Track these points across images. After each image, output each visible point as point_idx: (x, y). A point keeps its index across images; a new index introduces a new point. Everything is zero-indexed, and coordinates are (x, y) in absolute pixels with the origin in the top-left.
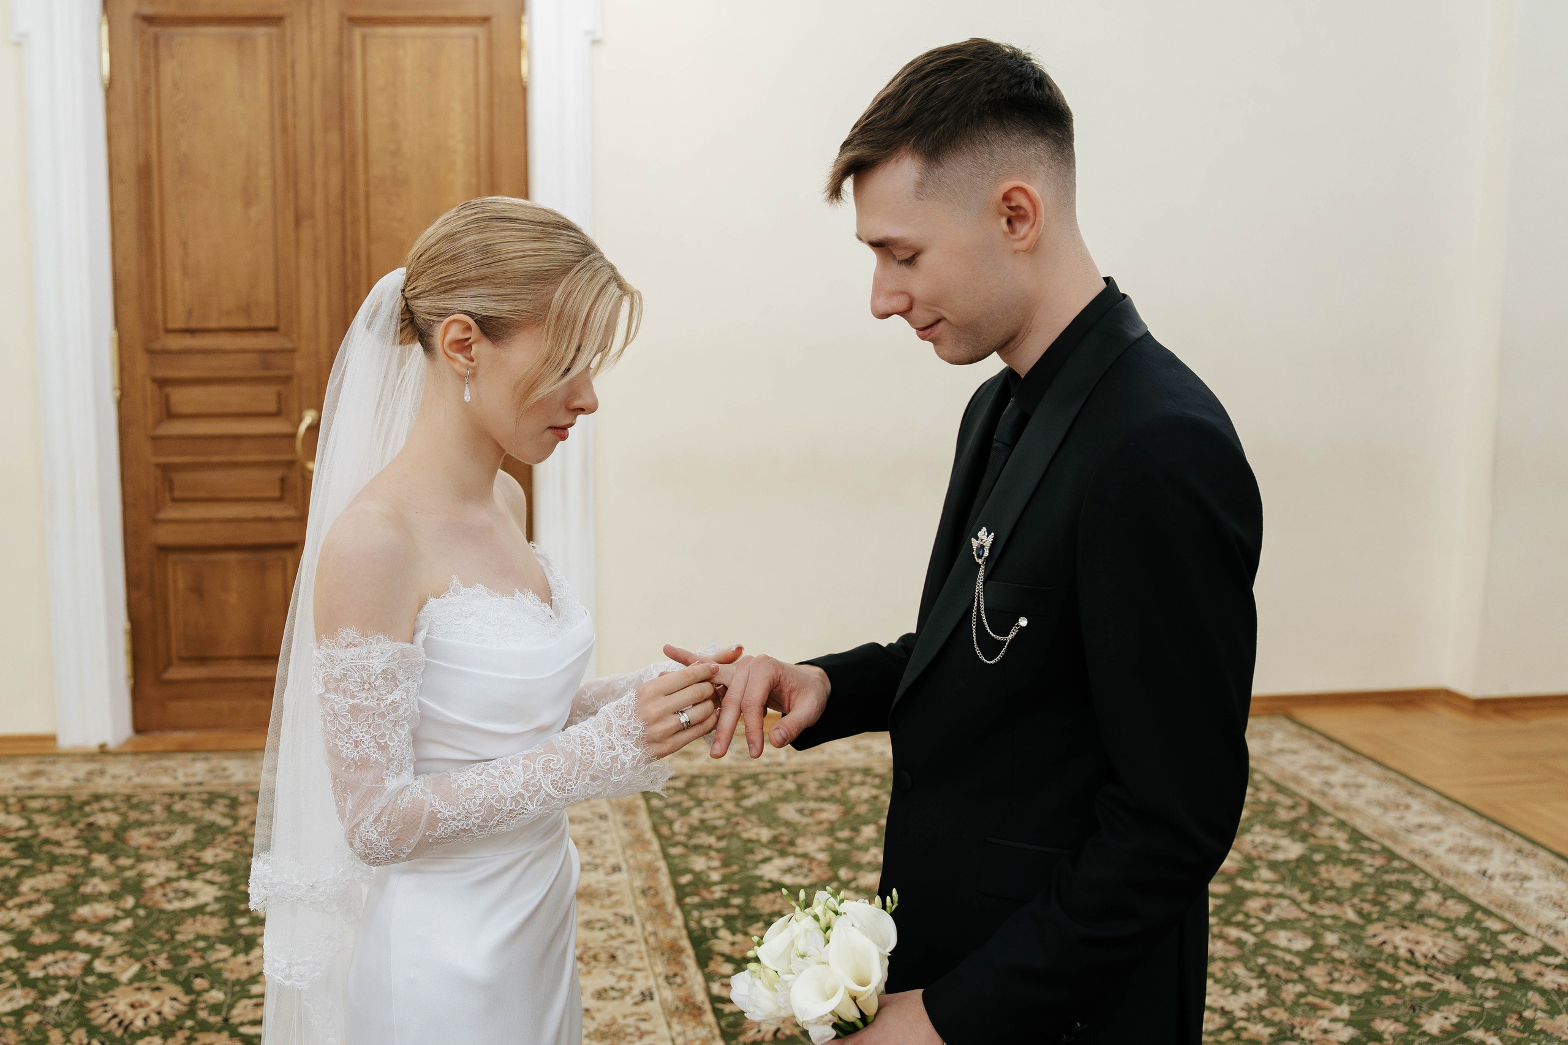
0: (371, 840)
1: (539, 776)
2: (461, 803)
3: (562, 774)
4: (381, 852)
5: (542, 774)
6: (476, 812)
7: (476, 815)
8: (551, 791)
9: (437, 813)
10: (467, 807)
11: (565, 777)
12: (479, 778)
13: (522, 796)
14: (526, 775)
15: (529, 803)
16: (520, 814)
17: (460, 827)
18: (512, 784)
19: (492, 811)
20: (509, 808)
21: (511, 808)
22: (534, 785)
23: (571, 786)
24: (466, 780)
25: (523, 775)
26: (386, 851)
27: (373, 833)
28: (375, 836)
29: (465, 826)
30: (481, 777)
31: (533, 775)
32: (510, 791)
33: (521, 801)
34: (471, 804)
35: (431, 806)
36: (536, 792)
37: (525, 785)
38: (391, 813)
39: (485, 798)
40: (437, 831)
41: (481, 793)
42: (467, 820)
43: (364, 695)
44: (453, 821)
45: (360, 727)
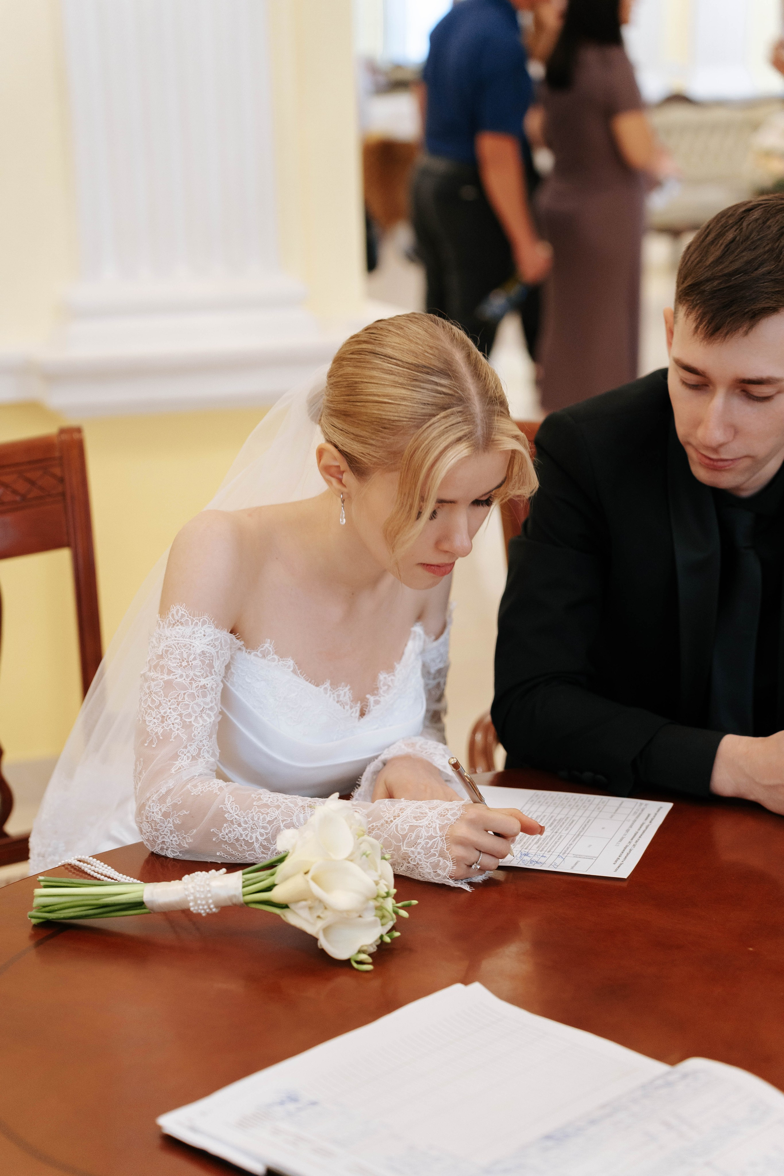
2: (252, 813)
6: (263, 828)
9: (226, 813)
10: (256, 819)
17: (243, 836)
27: (158, 814)
28: (159, 817)
29: (248, 837)
34: (261, 817)
39: (276, 818)
40: (221, 832)
41: (274, 813)
42: (252, 833)
43: (179, 671)
44: (238, 827)
45: (169, 704)
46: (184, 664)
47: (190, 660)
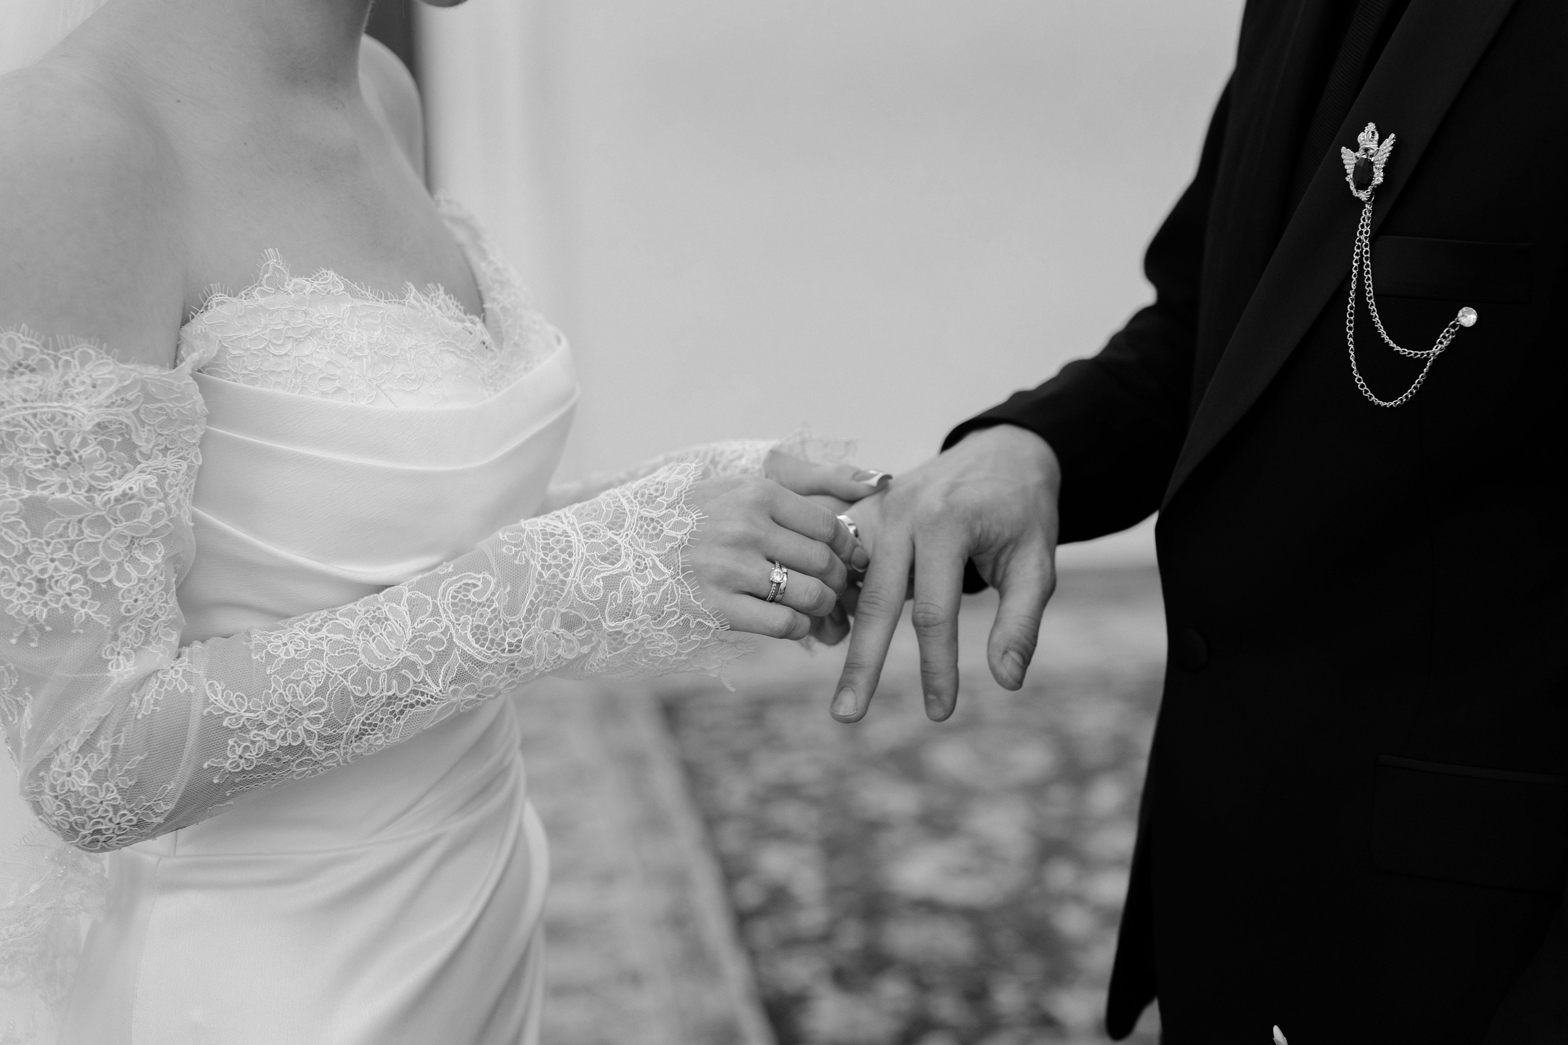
0: (77, 792)
1: (445, 621)
2: (275, 691)
3: (493, 611)
4: (104, 818)
5: (453, 617)
6: (312, 707)
7: (312, 714)
8: (474, 649)
9: (221, 718)
10: (289, 699)
11: (501, 617)
12: (313, 637)
13: (413, 666)
14: (418, 621)
15: (429, 681)
16: (412, 706)
17: (279, 742)
18: (388, 642)
19: (345, 703)
20: (385, 693)
21: (390, 693)
22: (435, 641)
23: (515, 636)
24: (285, 644)
25: (409, 623)
26: (115, 814)
27: (81, 777)
28: (86, 784)
29: (289, 740)
30: (319, 635)
31: (431, 620)
32: (384, 657)
33: (411, 676)
34: (299, 691)
35: (207, 702)
36: (443, 656)
37: (417, 643)
38: (118, 731)
39: (328, 677)
40: (228, 758)
41: (319, 669)
42: (293, 728)
43: (56, 478)
44: (260, 732)
45: (49, 550)
46: (62, 460)
47: (73, 448)
